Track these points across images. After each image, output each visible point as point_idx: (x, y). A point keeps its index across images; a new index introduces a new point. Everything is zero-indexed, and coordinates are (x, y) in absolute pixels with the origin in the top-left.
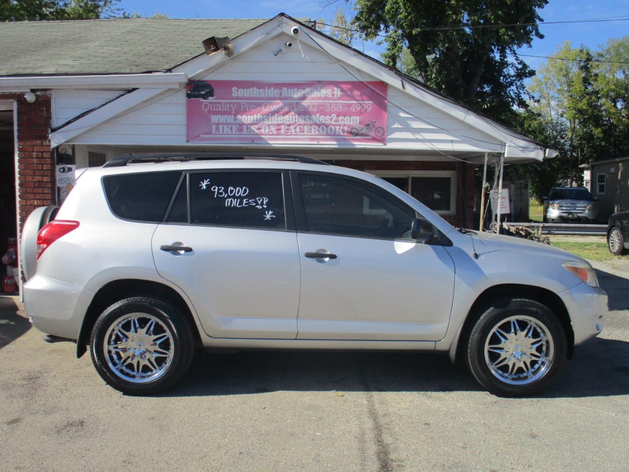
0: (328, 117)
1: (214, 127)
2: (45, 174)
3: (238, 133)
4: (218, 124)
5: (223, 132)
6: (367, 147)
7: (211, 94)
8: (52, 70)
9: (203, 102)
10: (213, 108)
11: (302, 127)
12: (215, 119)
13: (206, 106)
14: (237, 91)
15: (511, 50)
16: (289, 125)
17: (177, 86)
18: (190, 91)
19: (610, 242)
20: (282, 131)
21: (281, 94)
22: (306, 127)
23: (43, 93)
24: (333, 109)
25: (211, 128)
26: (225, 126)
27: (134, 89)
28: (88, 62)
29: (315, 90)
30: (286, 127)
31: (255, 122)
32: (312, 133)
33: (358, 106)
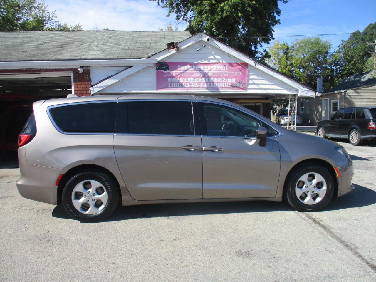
0: (221, 79)
1: (169, 84)
3: (180, 86)
4: (171, 83)
5: (174, 86)
6: (239, 92)
7: (168, 68)
8: (91, 57)
9: (164, 72)
10: (169, 75)
11: (210, 83)
12: (169, 80)
13: (165, 74)
14: (180, 67)
15: (260, 45)
17: (153, 65)
18: (158, 67)
19: (319, 134)
20: (201, 86)
21: (200, 68)
22: (212, 83)
23: (86, 68)
24: (224, 75)
25: (168, 84)
26: (175, 84)
27: (132, 66)
29: (216, 67)
30: (203, 83)
31: (188, 81)
32: (214, 86)
33: (235, 74)
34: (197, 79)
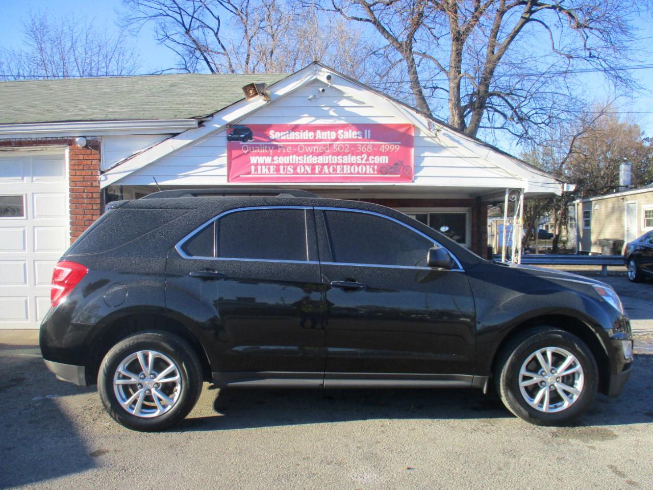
0: (359, 157)
1: (253, 168)
2: (95, 214)
3: (275, 173)
4: (256, 165)
5: (261, 172)
7: (249, 137)
8: (102, 117)
9: (243, 145)
10: (252, 150)
11: (335, 166)
12: (253, 160)
13: (245, 148)
14: (274, 134)
16: (323, 165)
18: (230, 134)
20: (317, 171)
21: (315, 136)
22: (338, 167)
23: (93, 138)
24: (364, 150)
25: (251, 168)
26: (264, 167)
28: (135, 109)
29: (347, 132)
30: (320, 166)
31: (291, 162)
32: (344, 173)
33: (387, 147)
34: (308, 157)
